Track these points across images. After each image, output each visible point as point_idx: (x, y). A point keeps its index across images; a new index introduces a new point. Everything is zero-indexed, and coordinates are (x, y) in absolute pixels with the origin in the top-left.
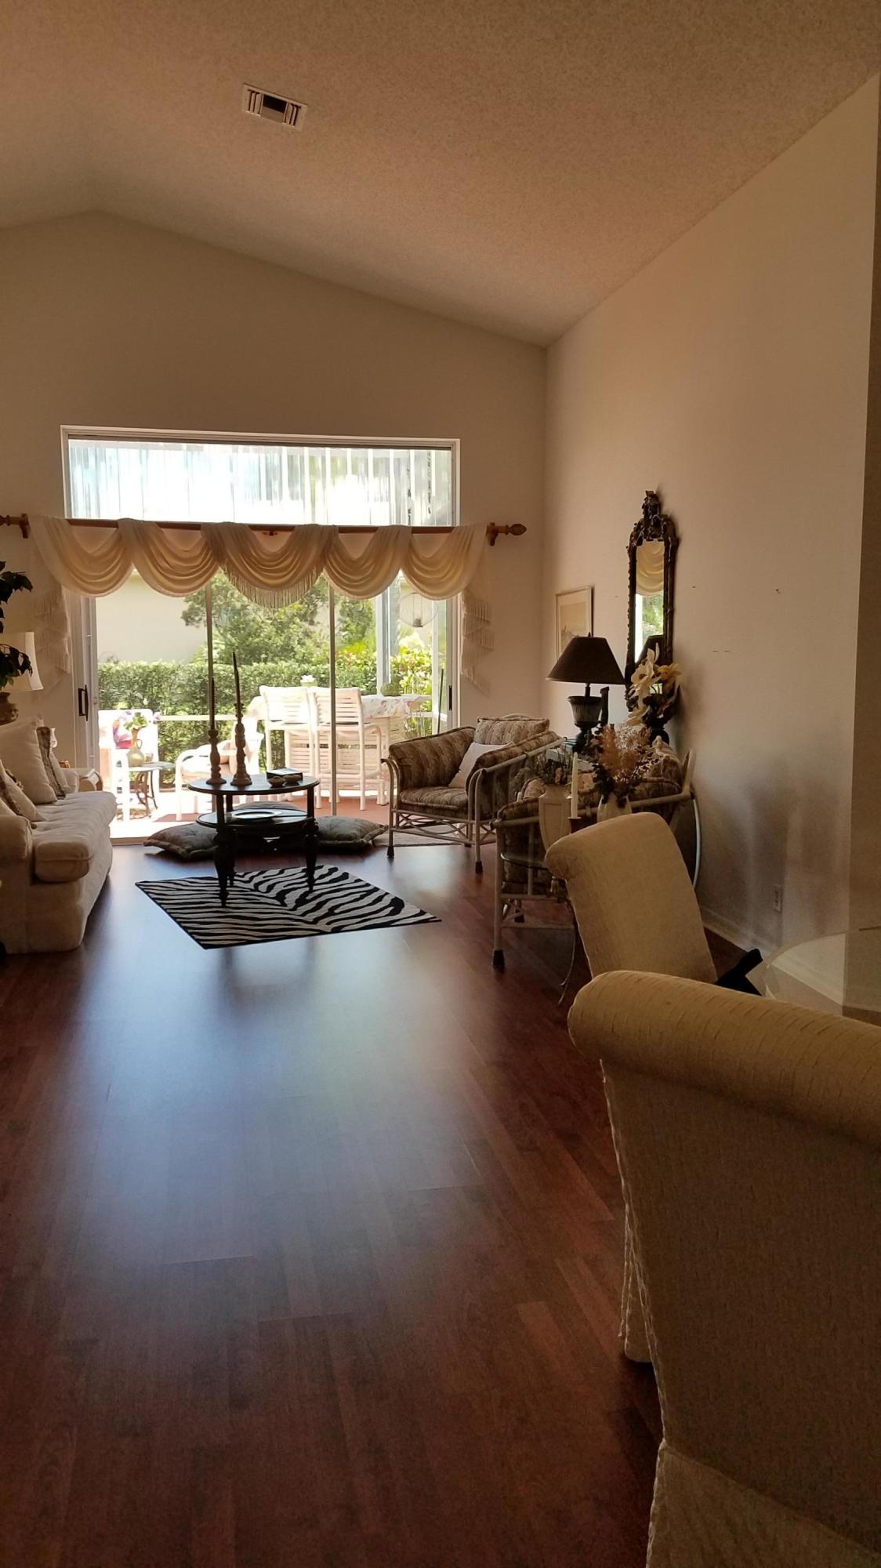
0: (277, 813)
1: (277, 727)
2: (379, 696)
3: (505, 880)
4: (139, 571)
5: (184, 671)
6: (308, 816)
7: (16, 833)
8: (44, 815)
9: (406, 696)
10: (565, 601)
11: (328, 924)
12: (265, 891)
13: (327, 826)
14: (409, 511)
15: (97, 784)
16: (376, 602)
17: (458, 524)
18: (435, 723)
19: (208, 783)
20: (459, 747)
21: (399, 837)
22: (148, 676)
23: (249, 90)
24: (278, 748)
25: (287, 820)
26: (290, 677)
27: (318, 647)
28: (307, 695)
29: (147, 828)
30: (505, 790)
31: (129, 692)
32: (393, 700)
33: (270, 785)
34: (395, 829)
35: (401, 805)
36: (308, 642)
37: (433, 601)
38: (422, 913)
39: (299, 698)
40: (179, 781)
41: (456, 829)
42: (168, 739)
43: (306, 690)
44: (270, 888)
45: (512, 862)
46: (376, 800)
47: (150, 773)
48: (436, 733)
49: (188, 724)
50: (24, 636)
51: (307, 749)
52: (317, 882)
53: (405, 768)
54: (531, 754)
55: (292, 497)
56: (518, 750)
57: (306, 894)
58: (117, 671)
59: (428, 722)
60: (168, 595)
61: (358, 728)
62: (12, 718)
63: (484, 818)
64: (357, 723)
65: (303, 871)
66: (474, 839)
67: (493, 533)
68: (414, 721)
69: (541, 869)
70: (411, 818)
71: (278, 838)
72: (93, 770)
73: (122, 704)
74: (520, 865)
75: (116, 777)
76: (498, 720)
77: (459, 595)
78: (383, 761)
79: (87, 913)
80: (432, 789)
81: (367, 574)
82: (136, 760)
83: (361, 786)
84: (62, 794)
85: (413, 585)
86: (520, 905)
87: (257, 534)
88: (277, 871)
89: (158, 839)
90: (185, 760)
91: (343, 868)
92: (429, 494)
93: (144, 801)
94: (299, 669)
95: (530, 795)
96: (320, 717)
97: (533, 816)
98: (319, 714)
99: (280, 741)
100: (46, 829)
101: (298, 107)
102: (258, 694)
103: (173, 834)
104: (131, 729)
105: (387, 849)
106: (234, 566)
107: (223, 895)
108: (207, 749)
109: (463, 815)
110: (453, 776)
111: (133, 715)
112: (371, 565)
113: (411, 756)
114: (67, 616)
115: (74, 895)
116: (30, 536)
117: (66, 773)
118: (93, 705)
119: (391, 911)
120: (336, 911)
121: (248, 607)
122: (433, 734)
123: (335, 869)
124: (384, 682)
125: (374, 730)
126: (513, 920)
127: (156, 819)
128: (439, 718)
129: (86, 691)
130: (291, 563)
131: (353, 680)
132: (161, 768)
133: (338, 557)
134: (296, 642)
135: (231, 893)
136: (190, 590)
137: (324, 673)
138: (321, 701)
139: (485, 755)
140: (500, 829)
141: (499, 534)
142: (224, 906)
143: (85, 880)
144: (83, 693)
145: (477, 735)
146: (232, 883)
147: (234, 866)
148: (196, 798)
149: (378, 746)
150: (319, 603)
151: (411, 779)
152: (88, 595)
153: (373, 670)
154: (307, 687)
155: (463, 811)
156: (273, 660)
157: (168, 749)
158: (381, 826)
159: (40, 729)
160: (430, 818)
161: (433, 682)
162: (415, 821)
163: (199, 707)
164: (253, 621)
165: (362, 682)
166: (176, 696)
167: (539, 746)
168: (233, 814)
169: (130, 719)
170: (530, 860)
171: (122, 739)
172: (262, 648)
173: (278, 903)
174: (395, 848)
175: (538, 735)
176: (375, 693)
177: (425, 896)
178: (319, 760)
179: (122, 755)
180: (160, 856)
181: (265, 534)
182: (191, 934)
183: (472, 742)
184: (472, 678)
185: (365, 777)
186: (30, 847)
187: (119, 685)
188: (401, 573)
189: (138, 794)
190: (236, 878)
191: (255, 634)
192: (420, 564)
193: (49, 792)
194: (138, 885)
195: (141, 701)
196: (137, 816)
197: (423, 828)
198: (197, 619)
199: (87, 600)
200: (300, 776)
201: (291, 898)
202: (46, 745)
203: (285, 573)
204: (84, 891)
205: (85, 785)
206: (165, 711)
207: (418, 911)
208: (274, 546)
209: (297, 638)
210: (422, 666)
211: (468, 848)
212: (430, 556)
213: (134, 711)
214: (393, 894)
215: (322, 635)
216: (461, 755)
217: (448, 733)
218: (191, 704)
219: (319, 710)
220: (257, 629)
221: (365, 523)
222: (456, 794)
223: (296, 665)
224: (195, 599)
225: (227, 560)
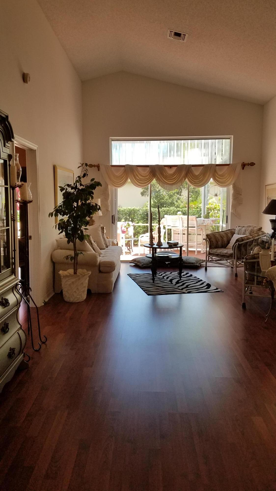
0: (170, 255)
1: (169, 228)
2: (202, 218)
3: (246, 280)
4: (130, 180)
5: (142, 210)
6: (180, 256)
7: (95, 258)
8: (103, 253)
9: (211, 219)
10: (268, 187)
11: (186, 290)
12: (166, 279)
13: (185, 259)
14: (215, 159)
15: (117, 244)
16: (202, 189)
17: (231, 163)
18: (221, 227)
19: (149, 245)
20: (230, 235)
21: (209, 264)
22: (131, 212)
23: (170, 31)
24: (170, 234)
25: (173, 257)
26: (174, 212)
27: (182, 203)
28: (179, 218)
29: (130, 258)
30: (246, 250)
31: (125, 216)
32: (207, 220)
33: (168, 246)
34: (207, 261)
35: (210, 254)
36: (179, 201)
37: (221, 188)
38: (217, 289)
39: (177, 219)
40: (139, 244)
41: (228, 262)
42: (136, 231)
43: (179, 216)
44: (168, 278)
45: (249, 274)
46: (201, 252)
47: (131, 241)
48: (221, 231)
49: (142, 226)
50: (98, 200)
51: (179, 235)
52: (183, 277)
53: (211, 242)
54: (256, 238)
55: (177, 156)
56: (251, 237)
57: (179, 280)
58: (122, 210)
59: (218, 227)
60: (139, 187)
61: (195, 228)
62: (94, 224)
63: (238, 259)
64: (195, 227)
65: (178, 273)
66: (235, 266)
67: (244, 166)
68: (213, 226)
69: (260, 277)
70: (213, 258)
71: (170, 262)
72: (116, 240)
73: (123, 220)
74: (252, 275)
75: (122, 242)
76: (244, 227)
77: (231, 186)
78: (204, 239)
79: (114, 282)
80: (220, 249)
81: (200, 180)
82: (127, 237)
83: (196, 247)
84: (107, 247)
85: (215, 183)
86: (251, 288)
87: (166, 168)
88: (170, 273)
89: (134, 261)
90: (141, 237)
91: (190, 273)
92: (222, 153)
93: (129, 249)
94: (176, 210)
95: (256, 252)
96: (183, 225)
97: (257, 259)
98: (183, 224)
99: (170, 232)
100: (103, 257)
101: (185, 35)
102: (164, 217)
103: (138, 260)
104: (126, 227)
105: (205, 268)
106: (159, 178)
107: (153, 279)
108: (148, 234)
109: (231, 258)
110: (228, 244)
111: (127, 223)
112: (202, 177)
113: (213, 238)
114: (110, 193)
115: (111, 277)
116: (100, 170)
117: (108, 240)
118: (116, 220)
119: (207, 287)
120: (189, 286)
121: (161, 191)
122: (220, 231)
123: (188, 273)
124: (204, 214)
125: (200, 229)
126: (249, 293)
127: (133, 255)
128: (223, 226)
129: (114, 216)
130: (176, 177)
131: (194, 213)
132: (134, 240)
133: (191, 175)
134: (175, 201)
135: (156, 279)
136: (145, 186)
137: (184, 211)
138: (183, 220)
139: (239, 238)
140: (245, 263)
141: (246, 166)
142: (153, 283)
143: (114, 272)
144: (113, 217)
145: (236, 232)
146: (156, 276)
147: (156, 270)
148: (144, 249)
149: (201, 235)
150: (183, 189)
151: (213, 245)
152: (116, 187)
153: (200, 210)
154: (179, 215)
155: (231, 256)
156: (168, 207)
157: (136, 234)
158: (203, 260)
159: (101, 227)
160: (219, 258)
161: (221, 214)
162: (214, 259)
163: (146, 221)
164: (162, 195)
165: (196, 214)
166: (139, 218)
167: (259, 236)
168: (157, 255)
169: (126, 225)
170: (256, 274)
171: (123, 230)
172: (164, 203)
173: (170, 283)
174: (207, 268)
175: (258, 232)
176: (201, 217)
177: (218, 283)
178: (182, 238)
179: (123, 235)
180: (134, 266)
181: (168, 168)
182: (144, 291)
183: (234, 234)
184: (235, 213)
185: (197, 244)
186: (99, 262)
187: (122, 214)
188: (211, 179)
189: (127, 247)
190: (157, 274)
191: (162, 199)
192: (218, 176)
193: (104, 246)
194: (128, 275)
195: (129, 219)
196: (127, 254)
197: (217, 261)
198: (145, 194)
199: (115, 189)
200: (178, 243)
201: (174, 282)
202: (103, 232)
203: (174, 180)
204: (113, 276)
205: (113, 244)
206: (135, 222)
207: (216, 288)
208: (171, 171)
209: (176, 200)
210: (217, 209)
211: (232, 269)
212: (221, 174)
213: (127, 222)
214: (207, 282)
215: (183, 199)
216: (231, 238)
217: (226, 231)
218: (143, 220)
219: (183, 223)
220: (163, 197)
221: (200, 163)
222: (229, 251)
223: (175, 209)
224: (145, 188)
225: (156, 176)
